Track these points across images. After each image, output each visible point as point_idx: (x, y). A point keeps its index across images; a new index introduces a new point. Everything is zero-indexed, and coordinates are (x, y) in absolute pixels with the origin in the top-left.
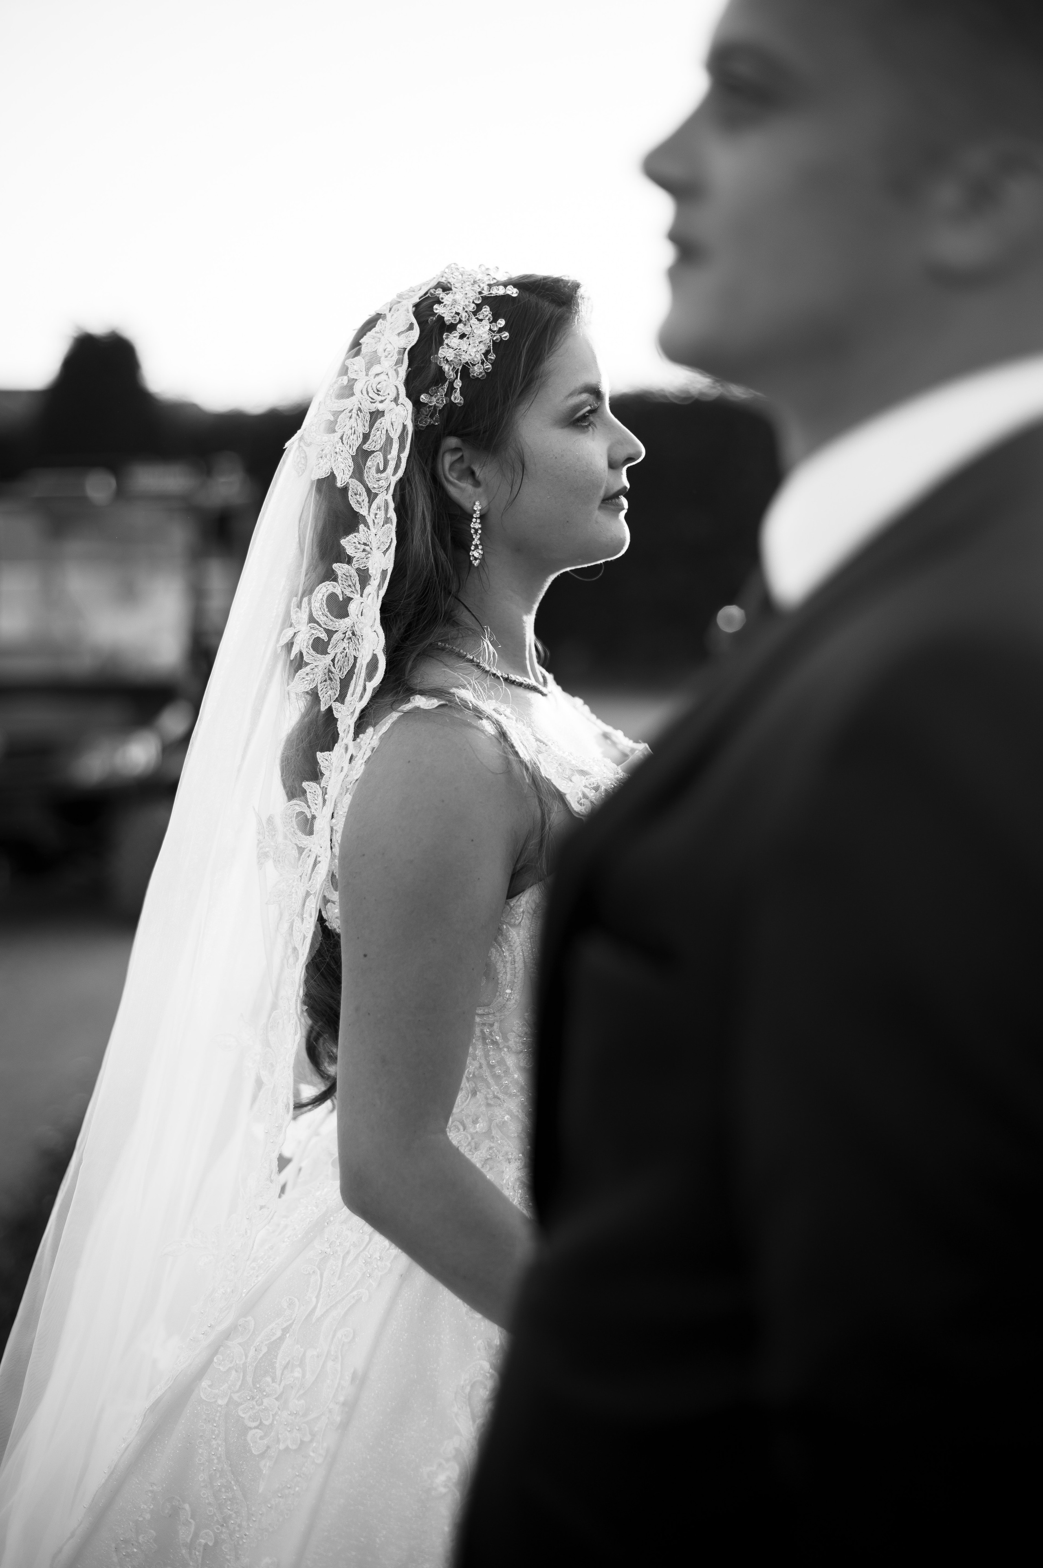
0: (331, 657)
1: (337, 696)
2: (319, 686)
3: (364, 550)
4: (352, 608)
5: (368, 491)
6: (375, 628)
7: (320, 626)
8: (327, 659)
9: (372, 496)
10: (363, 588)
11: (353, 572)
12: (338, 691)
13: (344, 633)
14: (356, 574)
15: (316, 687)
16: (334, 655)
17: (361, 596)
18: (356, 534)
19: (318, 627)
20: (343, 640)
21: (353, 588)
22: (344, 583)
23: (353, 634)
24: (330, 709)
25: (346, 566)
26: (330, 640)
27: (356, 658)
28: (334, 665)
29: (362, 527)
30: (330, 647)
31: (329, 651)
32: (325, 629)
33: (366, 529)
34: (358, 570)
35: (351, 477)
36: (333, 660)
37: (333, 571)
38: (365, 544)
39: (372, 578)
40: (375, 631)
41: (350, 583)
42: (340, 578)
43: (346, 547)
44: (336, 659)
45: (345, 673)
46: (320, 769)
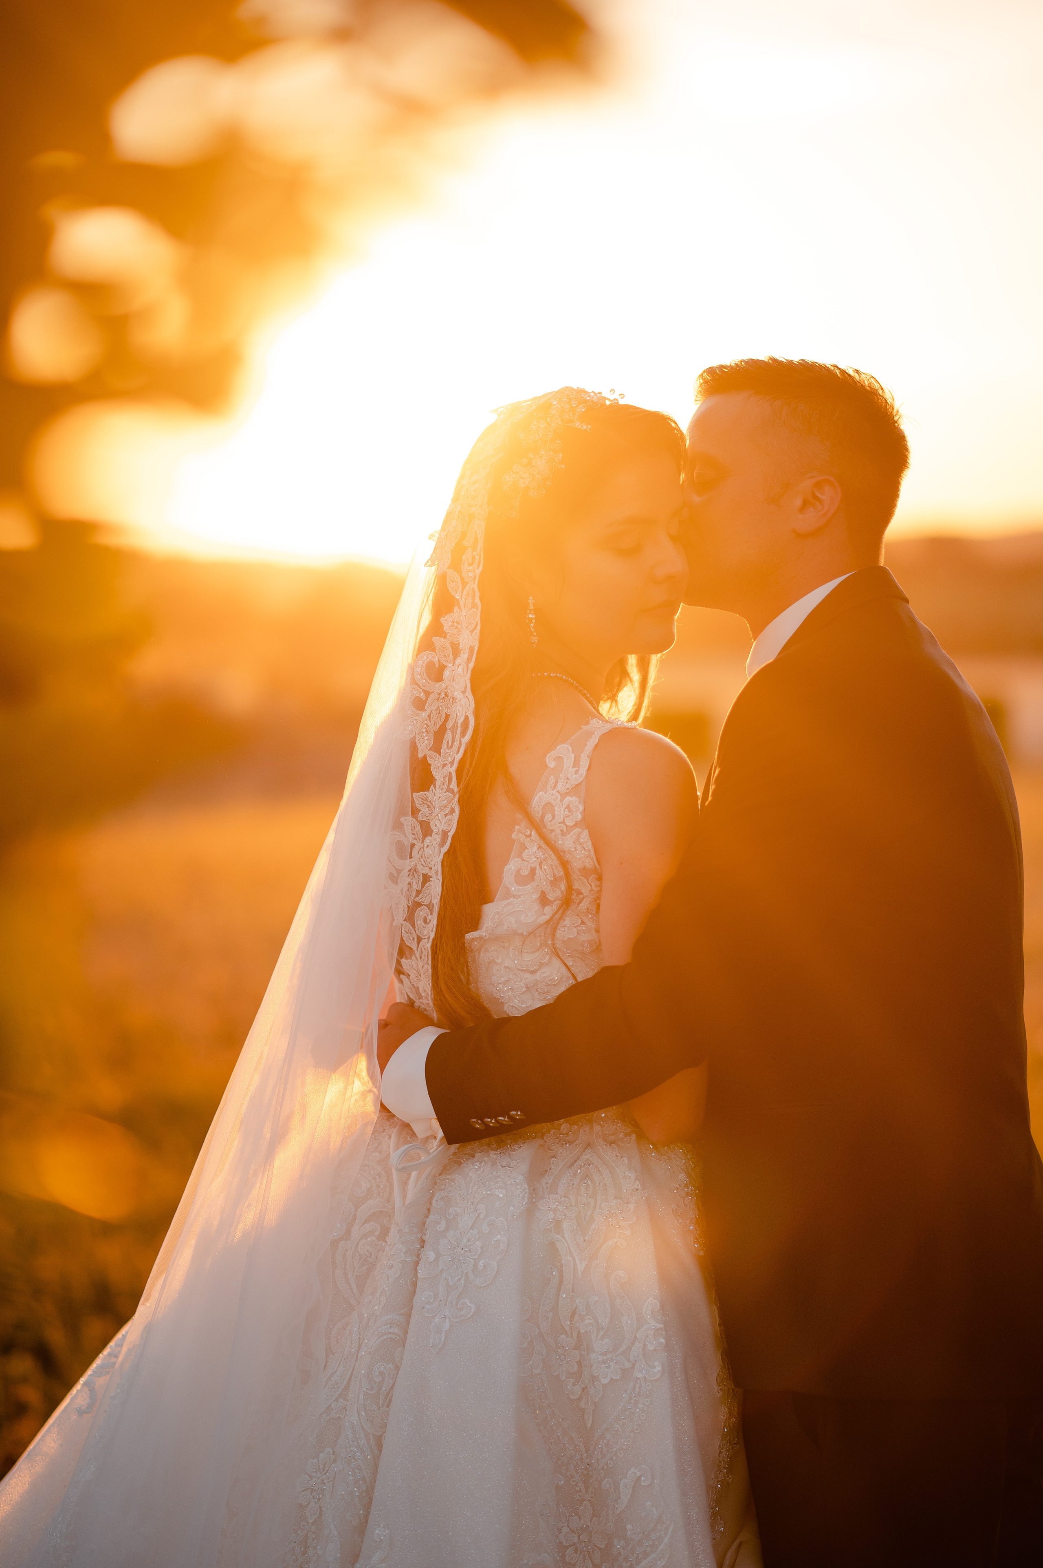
0: (428, 713)
1: (431, 746)
2: (417, 736)
3: (457, 628)
4: (447, 673)
5: (462, 579)
6: (466, 694)
7: (420, 687)
8: (424, 715)
9: (464, 584)
10: (455, 658)
11: (448, 645)
12: (432, 741)
13: (438, 694)
14: (449, 646)
15: (415, 737)
16: (430, 711)
17: (453, 665)
18: (451, 614)
19: (418, 688)
20: (438, 700)
21: (448, 658)
22: (441, 653)
23: (446, 695)
24: (425, 757)
25: (443, 640)
26: (427, 699)
27: (447, 716)
28: (430, 720)
29: (456, 609)
30: (427, 705)
31: (426, 708)
32: (423, 689)
33: (458, 610)
34: (452, 643)
35: (449, 567)
36: (429, 716)
37: (433, 643)
38: (458, 623)
39: (462, 652)
40: (466, 697)
41: (446, 654)
42: (437, 649)
43: (444, 624)
44: (432, 715)
45: (438, 727)
46: (416, 806)
